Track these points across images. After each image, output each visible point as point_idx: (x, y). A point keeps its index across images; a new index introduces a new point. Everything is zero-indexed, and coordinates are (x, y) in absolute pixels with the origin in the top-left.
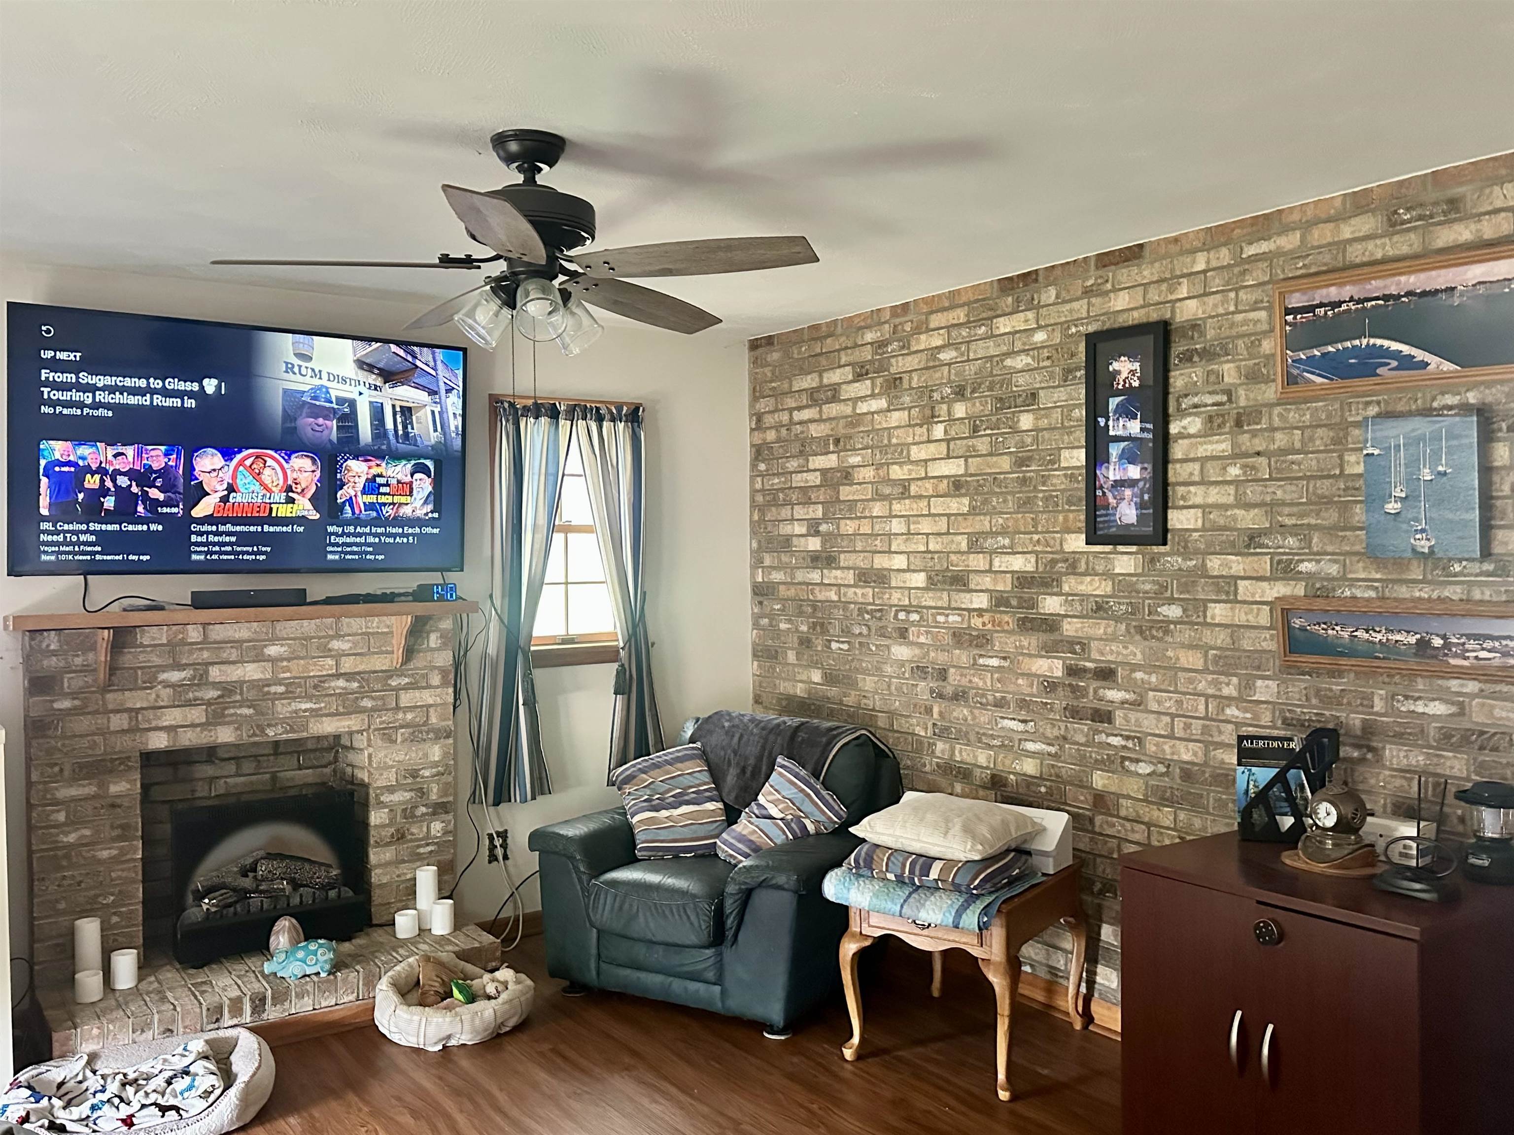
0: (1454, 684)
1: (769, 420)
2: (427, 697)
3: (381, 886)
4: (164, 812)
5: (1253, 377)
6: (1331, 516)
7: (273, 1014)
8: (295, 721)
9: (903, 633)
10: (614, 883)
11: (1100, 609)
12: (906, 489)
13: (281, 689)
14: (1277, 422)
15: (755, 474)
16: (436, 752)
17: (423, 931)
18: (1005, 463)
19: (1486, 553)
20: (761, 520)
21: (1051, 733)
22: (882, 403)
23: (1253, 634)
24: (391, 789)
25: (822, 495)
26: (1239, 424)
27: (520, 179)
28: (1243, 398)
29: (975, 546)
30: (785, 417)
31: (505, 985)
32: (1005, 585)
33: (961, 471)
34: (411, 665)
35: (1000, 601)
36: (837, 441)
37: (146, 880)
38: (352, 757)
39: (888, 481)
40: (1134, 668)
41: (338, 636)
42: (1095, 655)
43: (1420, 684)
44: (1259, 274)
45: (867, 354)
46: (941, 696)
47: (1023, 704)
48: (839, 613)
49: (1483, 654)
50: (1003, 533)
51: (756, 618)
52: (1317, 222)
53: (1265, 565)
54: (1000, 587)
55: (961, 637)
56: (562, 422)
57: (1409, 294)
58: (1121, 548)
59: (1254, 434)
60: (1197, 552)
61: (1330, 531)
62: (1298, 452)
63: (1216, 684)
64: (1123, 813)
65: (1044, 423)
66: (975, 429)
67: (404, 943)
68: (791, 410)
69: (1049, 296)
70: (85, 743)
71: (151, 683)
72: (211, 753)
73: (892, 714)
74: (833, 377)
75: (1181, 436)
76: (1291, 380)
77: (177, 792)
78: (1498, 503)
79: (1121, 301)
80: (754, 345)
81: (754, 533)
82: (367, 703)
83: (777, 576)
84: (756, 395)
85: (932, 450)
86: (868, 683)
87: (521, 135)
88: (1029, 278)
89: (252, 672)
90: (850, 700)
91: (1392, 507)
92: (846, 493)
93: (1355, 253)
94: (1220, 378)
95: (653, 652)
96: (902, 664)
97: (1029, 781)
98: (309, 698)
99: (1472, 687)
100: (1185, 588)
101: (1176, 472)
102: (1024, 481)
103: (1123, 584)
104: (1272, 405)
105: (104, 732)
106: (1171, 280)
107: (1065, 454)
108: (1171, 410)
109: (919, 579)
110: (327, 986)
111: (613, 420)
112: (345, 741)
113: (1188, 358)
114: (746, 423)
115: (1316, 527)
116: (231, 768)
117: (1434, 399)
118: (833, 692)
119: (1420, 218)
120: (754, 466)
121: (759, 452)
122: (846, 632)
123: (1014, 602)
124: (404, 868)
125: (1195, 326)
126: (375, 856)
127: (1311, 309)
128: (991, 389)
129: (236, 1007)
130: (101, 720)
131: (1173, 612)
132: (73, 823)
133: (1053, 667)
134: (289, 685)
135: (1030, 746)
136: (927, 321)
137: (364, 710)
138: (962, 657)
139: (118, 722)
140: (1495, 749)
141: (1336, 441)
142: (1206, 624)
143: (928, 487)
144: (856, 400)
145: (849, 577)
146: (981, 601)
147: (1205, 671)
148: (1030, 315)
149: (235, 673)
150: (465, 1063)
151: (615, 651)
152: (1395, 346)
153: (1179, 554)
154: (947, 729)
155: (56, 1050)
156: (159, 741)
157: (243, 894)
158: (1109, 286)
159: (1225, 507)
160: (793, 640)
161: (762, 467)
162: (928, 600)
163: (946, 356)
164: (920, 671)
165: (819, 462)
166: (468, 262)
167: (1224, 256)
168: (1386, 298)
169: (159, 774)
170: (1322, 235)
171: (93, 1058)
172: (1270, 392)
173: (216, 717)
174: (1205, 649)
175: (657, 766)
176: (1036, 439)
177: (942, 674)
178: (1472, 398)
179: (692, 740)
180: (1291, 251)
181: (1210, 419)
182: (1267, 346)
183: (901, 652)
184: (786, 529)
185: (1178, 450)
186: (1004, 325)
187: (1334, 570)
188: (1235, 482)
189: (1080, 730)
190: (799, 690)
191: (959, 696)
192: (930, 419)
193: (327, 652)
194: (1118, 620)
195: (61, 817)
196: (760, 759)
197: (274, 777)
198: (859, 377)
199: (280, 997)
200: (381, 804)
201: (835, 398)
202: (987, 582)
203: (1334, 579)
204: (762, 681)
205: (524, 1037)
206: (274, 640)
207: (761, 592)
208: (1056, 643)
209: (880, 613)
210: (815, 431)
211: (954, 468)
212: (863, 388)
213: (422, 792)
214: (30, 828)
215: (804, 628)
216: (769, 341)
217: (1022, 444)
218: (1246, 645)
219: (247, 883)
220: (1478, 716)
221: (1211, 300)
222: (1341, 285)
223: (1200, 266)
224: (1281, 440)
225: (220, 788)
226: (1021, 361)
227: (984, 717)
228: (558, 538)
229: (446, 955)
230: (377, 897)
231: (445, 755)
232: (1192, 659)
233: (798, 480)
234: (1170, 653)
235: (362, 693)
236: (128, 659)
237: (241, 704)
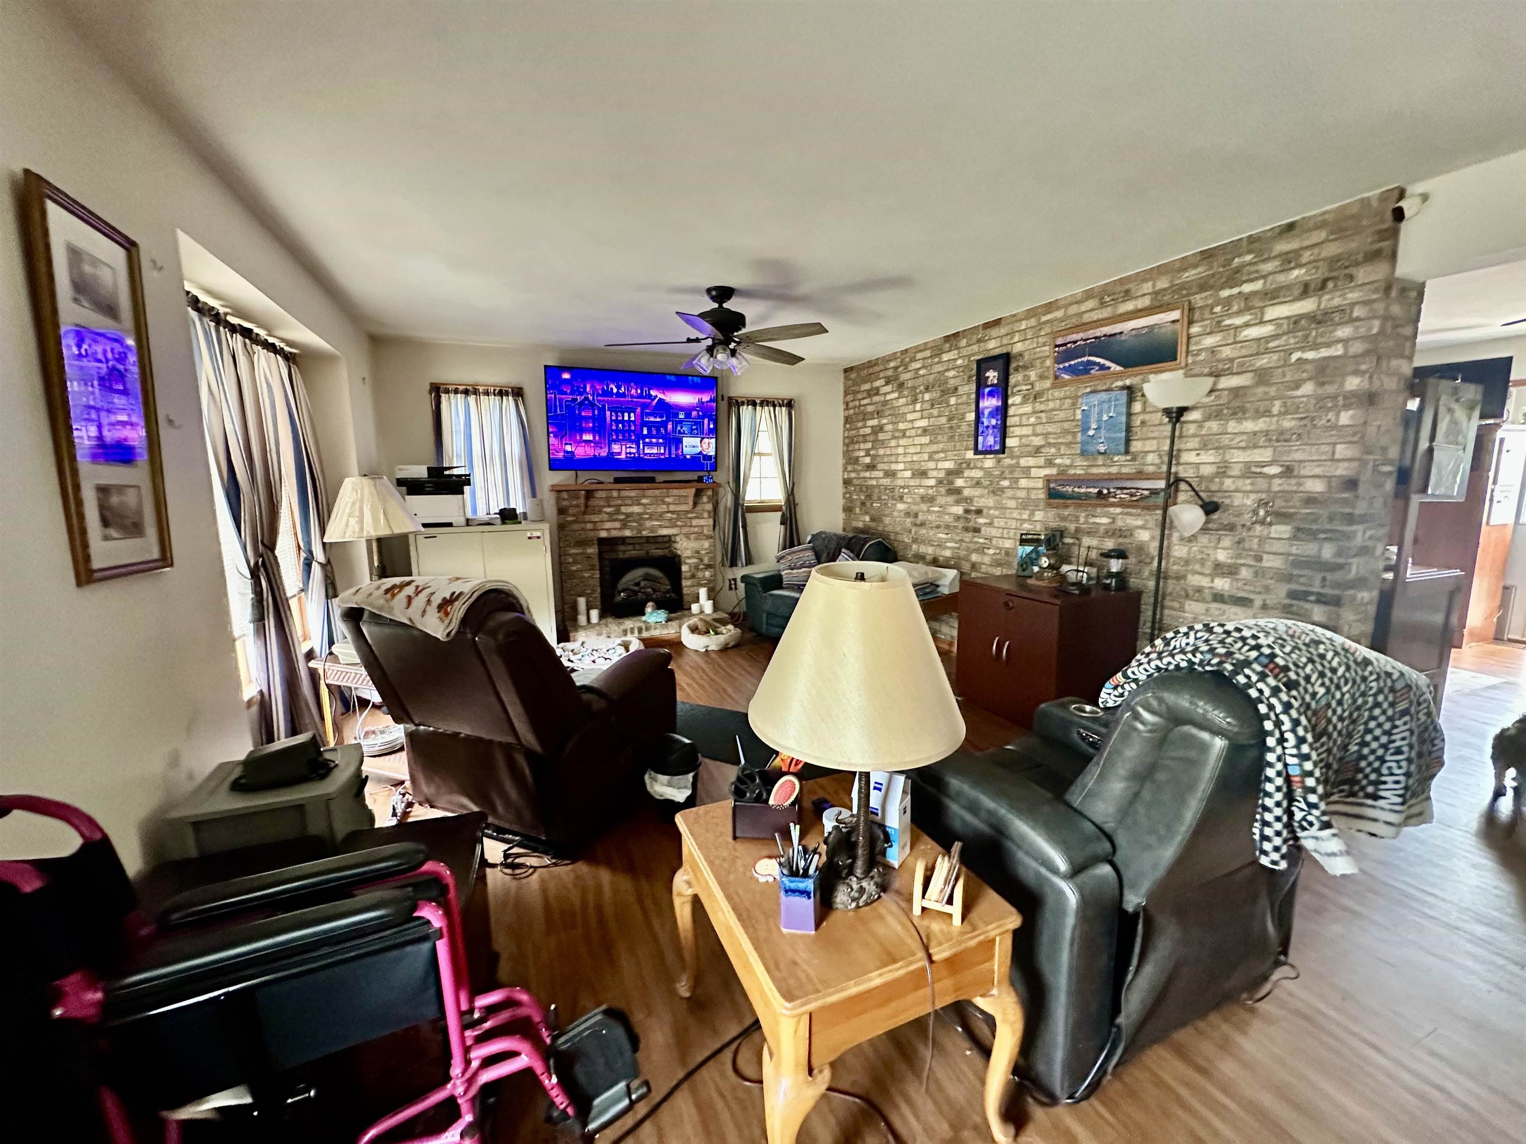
0: (1112, 510)
1: (851, 405)
2: (702, 522)
3: (688, 594)
4: (607, 563)
5: (1042, 377)
6: (1069, 438)
7: (645, 635)
8: (652, 529)
9: (901, 498)
10: (772, 595)
11: (978, 484)
12: (905, 434)
13: (647, 516)
14: (1050, 397)
15: (845, 429)
16: (706, 544)
17: (702, 612)
18: (943, 420)
19: (1127, 452)
20: (847, 450)
21: (958, 538)
22: (896, 395)
23: (1035, 491)
24: (689, 558)
25: (871, 438)
26: (1035, 398)
27: (716, 305)
28: (1038, 387)
29: (931, 459)
30: (857, 403)
31: (730, 630)
32: (942, 475)
33: (926, 424)
34: (697, 509)
35: (940, 482)
36: (878, 413)
37: (602, 586)
38: (675, 545)
39: (897, 430)
40: (990, 508)
41: (668, 496)
42: (976, 504)
43: (1099, 510)
44: (1047, 329)
45: (890, 373)
46: (916, 525)
47: (948, 527)
48: (877, 490)
49: (1123, 496)
50: (942, 451)
51: (844, 494)
52: (1071, 304)
53: (1041, 461)
54: (940, 476)
55: (925, 499)
56: (758, 408)
57: (1105, 336)
58: (988, 456)
59: (1041, 403)
60: (1017, 457)
61: (1068, 444)
62: (1058, 410)
63: (1020, 514)
64: (982, 570)
65: (959, 401)
66: (933, 405)
67: (694, 615)
68: (860, 400)
69: (964, 342)
70: (578, 533)
71: (600, 512)
72: (623, 540)
73: (896, 533)
74: (877, 384)
75: (1013, 405)
76: (1056, 377)
77: (613, 556)
78: (1134, 429)
79: (992, 344)
80: (846, 371)
81: (844, 456)
82: (679, 523)
83: (853, 475)
84: (846, 394)
85: (917, 415)
86: (887, 520)
87: (717, 288)
88: (956, 335)
89: (636, 509)
90: (880, 528)
91: (1091, 433)
92: (881, 436)
93: (1087, 318)
94: (1028, 377)
95: (798, 509)
96: (901, 511)
97: (948, 559)
98: (657, 520)
99: (1118, 510)
100: (1011, 472)
101: (1010, 421)
102: (951, 428)
103: (988, 473)
104: (1048, 390)
105: (583, 529)
106: (1011, 334)
107: (967, 415)
108: (1010, 392)
109: (908, 474)
110: (665, 627)
111: (780, 406)
112: (673, 539)
113: (1017, 369)
114: (842, 407)
115: (1061, 443)
116: (631, 547)
117: (1112, 384)
118: (873, 525)
119: (1113, 300)
120: (845, 426)
121: (847, 420)
122: (879, 498)
123: (945, 482)
124: (694, 589)
125: (1021, 355)
126: (685, 583)
127: (1065, 345)
128: (939, 386)
129: (632, 632)
130: (583, 525)
131: (1005, 483)
132: (575, 562)
133: (959, 510)
134: (651, 514)
135: (949, 544)
136: (915, 357)
137: (678, 526)
138: (924, 507)
139: (589, 526)
140: (1125, 537)
141: (1074, 404)
142: (1018, 488)
143: (913, 432)
144: (885, 394)
145: (881, 474)
146: (932, 482)
147: (1016, 508)
148: (956, 352)
149: (630, 509)
150: (713, 655)
151: (781, 507)
152: (1098, 360)
153: (1009, 457)
154: (917, 539)
155: (571, 639)
156: (604, 534)
157: (635, 593)
158: (987, 338)
159: (1028, 436)
160: (858, 503)
161: (848, 426)
162: (912, 483)
163: (922, 372)
164: (908, 514)
165: (871, 423)
166: (697, 340)
167: (1033, 322)
168: (1096, 338)
169: (605, 548)
170: (1073, 310)
171: (583, 643)
172: (1048, 384)
173: (624, 526)
174: (1017, 498)
175: (794, 552)
176: (956, 409)
177: (916, 515)
178: (1128, 382)
179: (809, 543)
180: (1060, 318)
181: (1024, 397)
182: (1048, 363)
183: (901, 506)
184: (857, 454)
185: (1011, 411)
186: (945, 357)
187: (1068, 462)
188: (1033, 425)
189: (968, 536)
190: (860, 525)
191: (922, 524)
192: (914, 401)
193: (664, 503)
194: (985, 488)
195: (571, 560)
196: (835, 549)
197: (647, 553)
198: (887, 383)
199: (647, 629)
200: (686, 563)
201: (877, 394)
202: (934, 474)
203: (1067, 466)
204: (847, 521)
205: (736, 650)
206: (645, 497)
207: (847, 482)
208: (961, 499)
209: (892, 490)
210: (870, 409)
211: (923, 423)
212: (888, 388)
213: (701, 560)
214: (561, 564)
215: (863, 498)
216: (852, 368)
217: (951, 411)
218: (1033, 497)
219: (636, 588)
220: (1120, 523)
221: (1027, 342)
222: (1078, 333)
223: (1023, 327)
224: (1051, 405)
225: (627, 555)
226: (951, 374)
227: (931, 533)
228: (756, 458)
229: (708, 619)
230: (686, 598)
231: (710, 546)
232: (1012, 504)
233: (862, 432)
234: (1004, 502)
235: (678, 519)
236: (592, 502)
237: (634, 521)
